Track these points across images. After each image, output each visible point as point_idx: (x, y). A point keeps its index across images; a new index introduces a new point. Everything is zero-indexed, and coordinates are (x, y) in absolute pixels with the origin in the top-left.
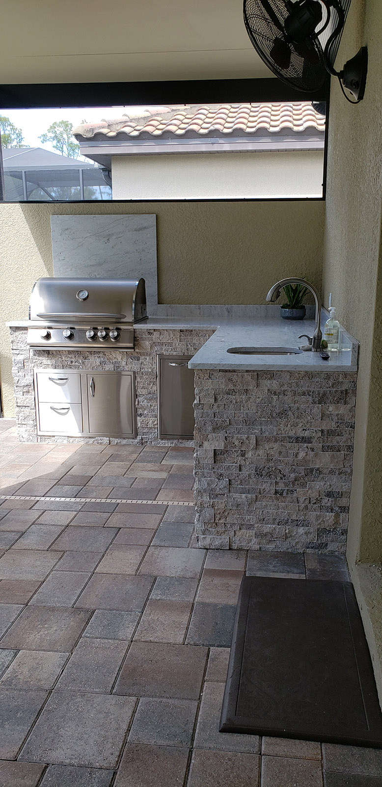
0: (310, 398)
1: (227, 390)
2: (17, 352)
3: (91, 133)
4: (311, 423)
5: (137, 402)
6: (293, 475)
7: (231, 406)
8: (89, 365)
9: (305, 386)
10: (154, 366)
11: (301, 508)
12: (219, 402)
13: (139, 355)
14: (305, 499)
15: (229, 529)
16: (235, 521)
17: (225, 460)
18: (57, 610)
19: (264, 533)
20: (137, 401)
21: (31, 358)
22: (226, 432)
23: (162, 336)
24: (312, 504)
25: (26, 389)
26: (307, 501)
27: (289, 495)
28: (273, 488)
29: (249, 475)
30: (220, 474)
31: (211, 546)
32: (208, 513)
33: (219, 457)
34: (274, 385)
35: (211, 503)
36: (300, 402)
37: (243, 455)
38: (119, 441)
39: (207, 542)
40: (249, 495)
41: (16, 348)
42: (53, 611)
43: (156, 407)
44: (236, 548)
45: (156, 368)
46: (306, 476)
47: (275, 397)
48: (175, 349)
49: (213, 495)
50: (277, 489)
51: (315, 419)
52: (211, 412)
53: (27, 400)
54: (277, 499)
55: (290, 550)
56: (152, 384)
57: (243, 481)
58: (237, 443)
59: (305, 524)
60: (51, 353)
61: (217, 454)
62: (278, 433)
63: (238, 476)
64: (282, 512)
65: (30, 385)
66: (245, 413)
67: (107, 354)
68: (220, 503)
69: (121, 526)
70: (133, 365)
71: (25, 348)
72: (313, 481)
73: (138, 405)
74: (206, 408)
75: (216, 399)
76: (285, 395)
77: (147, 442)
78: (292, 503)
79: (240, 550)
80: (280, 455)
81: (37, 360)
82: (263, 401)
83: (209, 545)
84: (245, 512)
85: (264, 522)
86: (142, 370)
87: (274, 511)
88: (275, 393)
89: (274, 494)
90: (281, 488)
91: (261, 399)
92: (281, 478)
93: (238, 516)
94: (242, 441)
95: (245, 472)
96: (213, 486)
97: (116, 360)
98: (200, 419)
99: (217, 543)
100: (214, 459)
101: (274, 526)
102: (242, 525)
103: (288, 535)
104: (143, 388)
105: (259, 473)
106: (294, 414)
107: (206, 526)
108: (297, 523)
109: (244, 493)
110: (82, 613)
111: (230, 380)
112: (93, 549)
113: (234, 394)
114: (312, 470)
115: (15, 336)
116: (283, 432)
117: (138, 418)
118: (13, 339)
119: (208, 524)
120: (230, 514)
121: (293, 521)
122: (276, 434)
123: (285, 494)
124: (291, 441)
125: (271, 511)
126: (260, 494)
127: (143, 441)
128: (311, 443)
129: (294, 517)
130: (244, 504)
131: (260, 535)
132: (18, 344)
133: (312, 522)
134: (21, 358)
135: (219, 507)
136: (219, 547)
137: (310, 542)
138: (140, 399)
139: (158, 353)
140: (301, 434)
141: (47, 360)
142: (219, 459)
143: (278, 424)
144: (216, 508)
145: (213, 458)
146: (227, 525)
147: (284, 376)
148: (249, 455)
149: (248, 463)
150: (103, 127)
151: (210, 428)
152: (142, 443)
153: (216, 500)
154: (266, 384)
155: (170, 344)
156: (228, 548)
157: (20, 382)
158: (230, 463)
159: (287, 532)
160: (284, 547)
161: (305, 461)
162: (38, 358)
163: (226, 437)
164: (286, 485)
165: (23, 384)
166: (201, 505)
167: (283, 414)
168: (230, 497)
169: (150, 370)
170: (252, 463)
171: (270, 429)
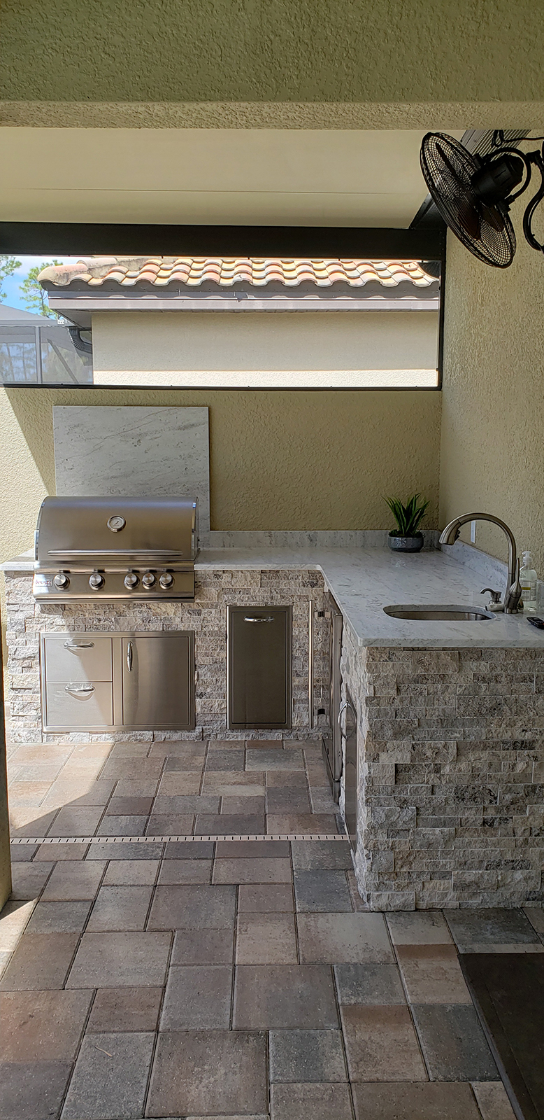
0: (533, 686)
1: (415, 677)
2: (15, 608)
3: (65, 280)
4: (534, 720)
5: (196, 677)
6: (508, 797)
7: (421, 699)
8: (126, 624)
9: (525, 668)
10: (222, 623)
11: (519, 843)
12: (403, 695)
13: (200, 608)
14: (524, 830)
15: (415, 880)
16: (425, 869)
17: (410, 778)
18: (210, 1037)
19: (467, 883)
20: (196, 674)
21: (36, 616)
22: (414, 738)
23: (234, 580)
24: (534, 837)
25: (27, 663)
26: (527, 833)
27: (502, 825)
28: (480, 817)
29: (446, 800)
30: (403, 800)
31: (389, 907)
32: (385, 859)
33: (402, 775)
34: (483, 667)
35: (390, 844)
36: (519, 691)
37: (437, 771)
38: (167, 736)
39: (383, 902)
40: (446, 830)
41: (14, 602)
42: (204, 1039)
43: (225, 683)
44: (424, 908)
45: (225, 624)
46: (527, 796)
47: (483, 686)
48: (253, 598)
49: (393, 831)
50: (486, 817)
51: (539, 715)
52: (389, 709)
53: (30, 679)
54: (485, 832)
55: (502, 906)
56: (219, 649)
57: (437, 809)
58: (429, 753)
59: (524, 865)
60: (67, 608)
61: (400, 770)
62: (488, 737)
63: (430, 802)
64: (492, 851)
65: (34, 657)
66: (440, 710)
67: (152, 607)
68: (404, 844)
69: (238, 881)
70: (192, 622)
71: (28, 602)
72: (536, 803)
73: (198, 680)
74: (383, 704)
75: (398, 690)
76: (497, 681)
77: (210, 735)
78: (505, 836)
79: (430, 910)
80: (490, 768)
81: (46, 619)
82: (467, 692)
83: (387, 905)
84: (439, 853)
85: (466, 867)
86: (205, 629)
87: (481, 849)
88: (484, 680)
89: (481, 826)
90: (490, 816)
91: (463, 688)
92: (491, 801)
93: (429, 861)
94: (436, 751)
95: (440, 796)
96: (394, 818)
97: (166, 615)
98: (375, 720)
99: (398, 902)
100: (396, 778)
101: (480, 872)
102: (433, 873)
103: (501, 884)
104: (206, 655)
105: (460, 797)
106: (511, 709)
107: (381, 878)
108: (513, 865)
109: (438, 827)
110: (251, 1038)
111: (420, 662)
112: (215, 923)
113: (424, 681)
114: (534, 788)
115: (12, 584)
116: (495, 735)
117: (198, 700)
118: (9, 589)
119: (383, 875)
120: (418, 859)
121: (507, 862)
122: (484, 738)
123: (496, 824)
124: (507, 747)
125: (476, 850)
126: (461, 826)
127: (205, 734)
128: (533, 748)
129: (509, 857)
130: (439, 843)
131: (461, 886)
132: (18, 596)
133: (534, 862)
134: (20, 616)
135: (402, 849)
136: (400, 908)
137: (531, 892)
138: (201, 671)
139: (229, 604)
140: (519, 736)
141: (62, 618)
142: (401, 777)
143: (488, 723)
144: (397, 850)
145: (394, 777)
146: (412, 875)
147: (497, 655)
148: (446, 770)
149: (444, 783)
150: (82, 272)
151: (390, 733)
152: (203, 737)
153: (397, 839)
154: (472, 666)
155: (247, 591)
156: (413, 908)
157: (17, 653)
158: (417, 784)
159: (499, 878)
160: (493, 901)
161: (525, 775)
162: (47, 615)
163: (413, 746)
164: (498, 810)
165: (23, 656)
166: (374, 847)
167: (495, 709)
168: (417, 834)
169: (216, 629)
170: (450, 781)
171: (477, 732)
